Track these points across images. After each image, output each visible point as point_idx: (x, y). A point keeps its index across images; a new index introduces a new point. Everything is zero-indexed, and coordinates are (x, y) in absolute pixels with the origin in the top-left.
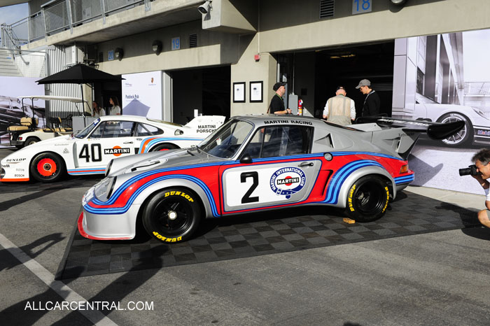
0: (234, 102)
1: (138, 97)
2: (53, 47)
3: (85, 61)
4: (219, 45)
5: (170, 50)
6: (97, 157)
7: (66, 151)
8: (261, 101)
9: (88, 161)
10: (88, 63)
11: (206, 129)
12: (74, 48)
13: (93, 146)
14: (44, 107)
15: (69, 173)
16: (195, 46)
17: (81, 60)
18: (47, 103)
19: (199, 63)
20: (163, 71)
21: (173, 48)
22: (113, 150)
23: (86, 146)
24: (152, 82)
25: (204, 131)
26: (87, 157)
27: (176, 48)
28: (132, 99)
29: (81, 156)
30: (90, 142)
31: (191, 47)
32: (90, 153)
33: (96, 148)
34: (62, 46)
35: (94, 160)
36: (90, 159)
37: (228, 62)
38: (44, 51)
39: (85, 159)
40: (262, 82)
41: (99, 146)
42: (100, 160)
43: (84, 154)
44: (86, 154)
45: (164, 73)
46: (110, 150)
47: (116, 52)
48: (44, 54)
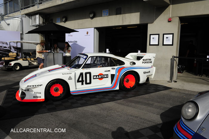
0: (150, 45)
1: (77, 42)
2: (25, 16)
3: (43, 23)
4: (139, 13)
5: (101, 16)
6: (88, 81)
7: (70, 78)
8: (172, 45)
9: (82, 84)
10: (45, 24)
11: (147, 61)
12: (37, 16)
13: (86, 74)
14: (20, 47)
15: (71, 94)
16: (120, 14)
17: (41, 22)
18: (22, 45)
19: (123, 23)
20: (95, 28)
21: (103, 15)
22: (98, 76)
23: (81, 74)
24: (87, 34)
25: (146, 62)
26: (82, 81)
27: (105, 15)
28: (72, 43)
29: (78, 81)
30: (84, 71)
31: (117, 14)
32: (84, 79)
33: (88, 75)
34: (30, 15)
35: (86, 83)
36: (84, 83)
37: (145, 22)
38: (20, 17)
39: (81, 83)
40: (173, 34)
41: (90, 73)
42: (90, 83)
43: (80, 79)
44: (82, 79)
45: (95, 29)
46: (96, 76)
47: (63, 18)
48: (20, 19)
